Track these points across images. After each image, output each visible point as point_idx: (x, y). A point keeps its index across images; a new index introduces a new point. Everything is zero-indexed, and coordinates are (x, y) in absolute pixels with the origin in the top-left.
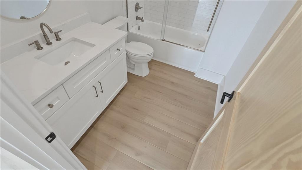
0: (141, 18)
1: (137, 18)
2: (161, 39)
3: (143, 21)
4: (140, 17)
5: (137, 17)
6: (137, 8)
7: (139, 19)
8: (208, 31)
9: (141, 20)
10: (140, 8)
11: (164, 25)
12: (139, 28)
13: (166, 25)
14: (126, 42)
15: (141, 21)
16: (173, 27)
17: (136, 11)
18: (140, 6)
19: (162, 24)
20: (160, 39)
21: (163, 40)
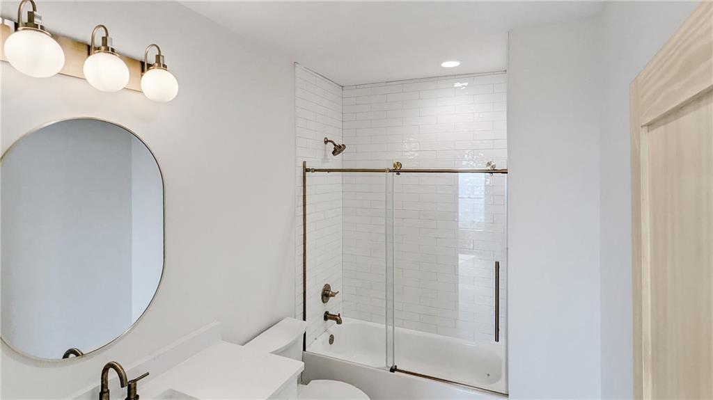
0: (335, 316)
1: (327, 316)
2: (387, 367)
3: (339, 322)
4: (333, 314)
5: (327, 313)
6: (326, 295)
7: (331, 319)
8: (497, 339)
9: (336, 320)
10: (333, 295)
11: (390, 328)
12: (331, 340)
13: (395, 328)
14: (298, 383)
15: (335, 322)
16: (412, 332)
17: (324, 302)
18: (333, 290)
19: (385, 325)
20: (384, 365)
21: (393, 370)
